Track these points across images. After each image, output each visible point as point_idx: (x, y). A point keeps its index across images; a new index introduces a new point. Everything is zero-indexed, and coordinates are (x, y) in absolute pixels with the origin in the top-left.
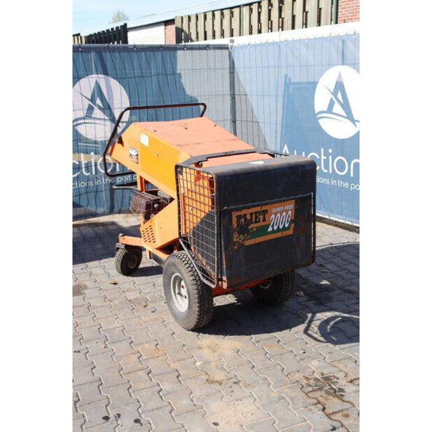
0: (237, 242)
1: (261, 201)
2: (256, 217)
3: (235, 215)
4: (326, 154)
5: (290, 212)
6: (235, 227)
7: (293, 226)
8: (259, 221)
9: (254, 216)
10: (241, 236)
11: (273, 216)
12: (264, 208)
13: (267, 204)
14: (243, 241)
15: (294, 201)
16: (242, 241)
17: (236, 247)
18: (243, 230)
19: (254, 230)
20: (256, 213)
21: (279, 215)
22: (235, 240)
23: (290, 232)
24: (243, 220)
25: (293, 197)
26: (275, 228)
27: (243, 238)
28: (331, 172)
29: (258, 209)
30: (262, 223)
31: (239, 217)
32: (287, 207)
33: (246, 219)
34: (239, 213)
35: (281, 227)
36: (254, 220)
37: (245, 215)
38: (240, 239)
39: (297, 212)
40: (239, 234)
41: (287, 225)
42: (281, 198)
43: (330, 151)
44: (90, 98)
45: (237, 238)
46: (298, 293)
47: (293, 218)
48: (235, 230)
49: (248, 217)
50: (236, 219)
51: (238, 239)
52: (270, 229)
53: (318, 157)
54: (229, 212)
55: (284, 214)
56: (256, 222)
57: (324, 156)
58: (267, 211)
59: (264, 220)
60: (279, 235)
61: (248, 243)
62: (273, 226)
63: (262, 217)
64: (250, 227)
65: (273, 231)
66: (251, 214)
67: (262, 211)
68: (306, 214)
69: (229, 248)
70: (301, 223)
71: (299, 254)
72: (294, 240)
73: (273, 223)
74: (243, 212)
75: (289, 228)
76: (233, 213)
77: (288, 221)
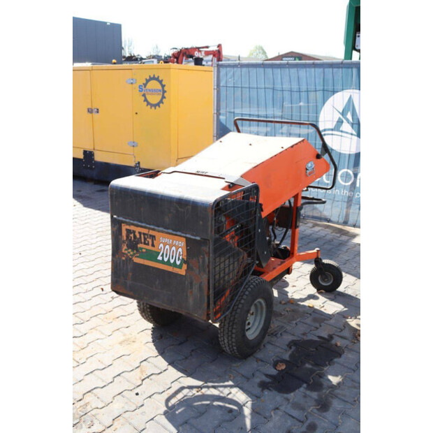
0: (126, 254)
1: (148, 224)
2: (145, 239)
3: (124, 227)
5: (180, 250)
6: (125, 238)
7: (185, 266)
8: (148, 244)
9: (142, 236)
10: (130, 250)
11: (161, 245)
12: (152, 233)
13: (154, 230)
14: (132, 256)
15: (184, 239)
17: (124, 258)
18: (133, 245)
19: (144, 250)
20: (144, 234)
21: (168, 247)
22: (123, 251)
23: (182, 272)
24: (132, 235)
25: (184, 235)
26: (166, 259)
27: (132, 253)
29: (145, 231)
31: (129, 231)
32: (176, 243)
33: (135, 236)
34: (128, 227)
35: (172, 261)
36: (143, 241)
37: (134, 232)
40: (128, 247)
41: (178, 263)
44: (341, 111)
45: (126, 250)
47: (185, 258)
48: (124, 242)
50: (126, 232)
51: (126, 252)
52: (160, 258)
54: (119, 223)
55: (174, 249)
56: (145, 243)
58: (155, 237)
59: (153, 245)
60: (170, 269)
61: (137, 260)
63: (151, 241)
64: (139, 246)
66: (140, 233)
67: (151, 236)
68: (201, 260)
69: (117, 256)
70: (195, 268)
71: (191, 301)
72: (187, 282)
73: (163, 254)
74: (132, 228)
75: (180, 267)
76: (123, 225)
77: (179, 258)
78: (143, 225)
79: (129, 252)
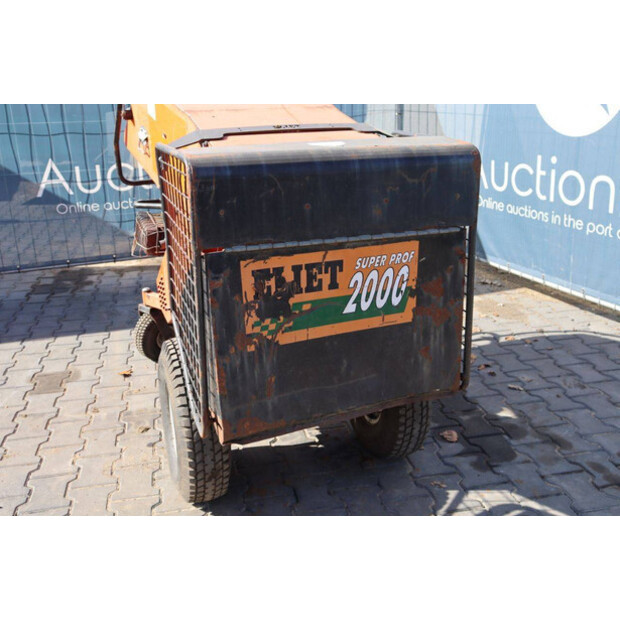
0: (257, 335)
1: (323, 238)
2: (311, 278)
4: (547, 166)
5: (405, 271)
6: (251, 296)
7: (412, 302)
8: (319, 288)
9: (304, 274)
10: (268, 321)
11: (358, 277)
12: (332, 256)
13: (340, 246)
14: (274, 333)
15: (416, 244)
16: (271, 333)
17: (251, 348)
18: (276, 306)
19: (306, 307)
20: (309, 267)
21: (374, 275)
22: (249, 330)
23: (406, 317)
24: (272, 283)
25: (413, 233)
26: (365, 306)
27: (273, 327)
28: (552, 199)
29: (315, 257)
30: (326, 293)
31: (261, 276)
32: (395, 258)
33: (280, 282)
34: (260, 265)
35: (380, 303)
36: (304, 284)
37: (279, 271)
38: (264, 328)
39: (425, 270)
40: (262, 316)
41: (396, 301)
42: (380, 233)
43: (554, 160)
45: (255, 325)
46: (446, 433)
47: (413, 285)
48: (248, 307)
49: (289, 276)
50: (252, 280)
51: (257, 330)
52: (350, 308)
53: (531, 172)
54: (234, 262)
55: (389, 273)
56: (310, 289)
57: (542, 169)
58: (340, 263)
59: (334, 285)
60: (375, 322)
62: (358, 301)
63: (326, 278)
64: (292, 301)
65: (359, 314)
66: (297, 269)
67: (328, 264)
68: (449, 277)
69: (232, 350)
70: (434, 297)
71: (426, 369)
72: (415, 335)
73: (359, 296)
74: (273, 263)
75: (401, 307)
76: (243, 263)
77: (399, 290)
78: (316, 242)
79: (266, 327)
